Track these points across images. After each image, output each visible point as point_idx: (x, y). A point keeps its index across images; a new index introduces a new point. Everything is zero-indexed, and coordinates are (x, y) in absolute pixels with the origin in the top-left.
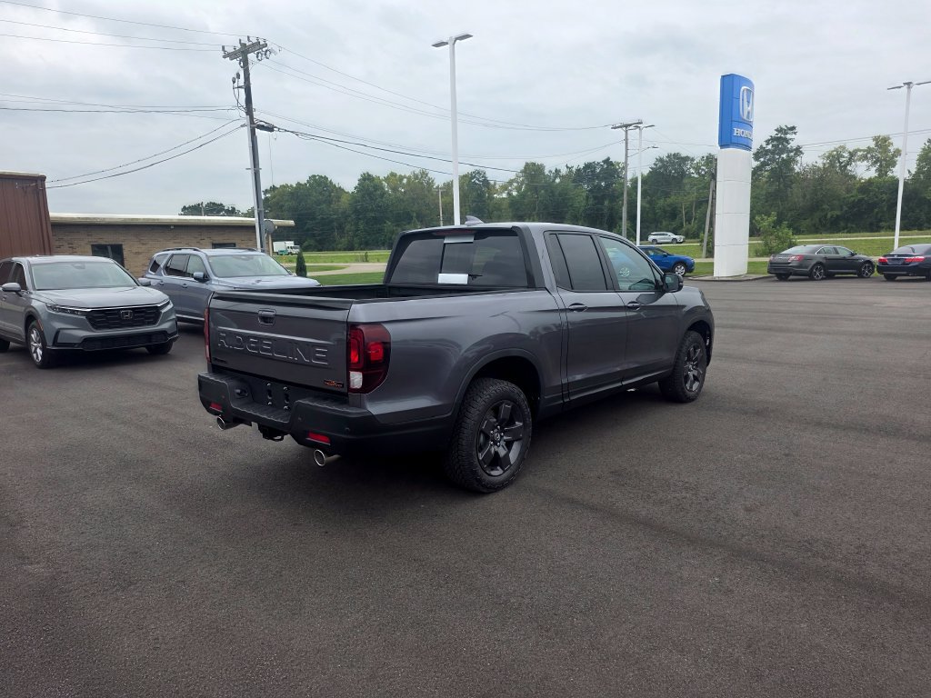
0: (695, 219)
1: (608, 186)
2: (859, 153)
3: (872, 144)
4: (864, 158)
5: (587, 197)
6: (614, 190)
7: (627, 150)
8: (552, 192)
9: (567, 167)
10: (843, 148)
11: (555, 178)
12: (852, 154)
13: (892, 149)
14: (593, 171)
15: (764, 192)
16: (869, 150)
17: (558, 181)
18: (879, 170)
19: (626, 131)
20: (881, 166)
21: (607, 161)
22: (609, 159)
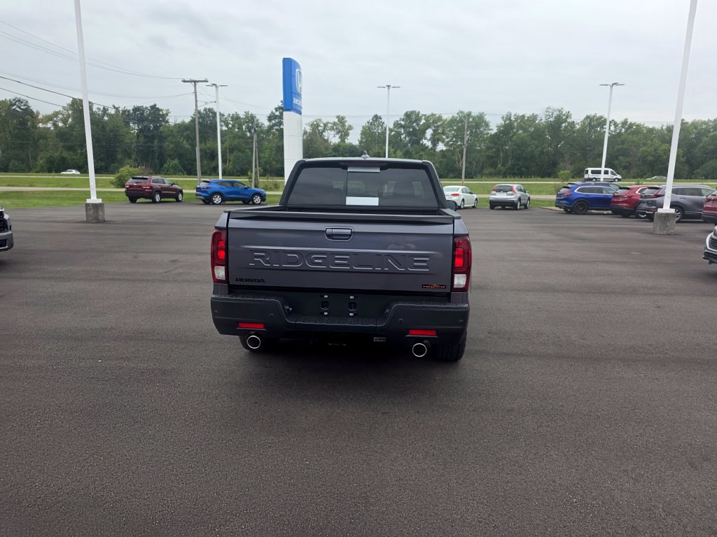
0: (229, 161)
1: (156, 128)
2: (330, 125)
3: (336, 120)
4: (332, 129)
5: (138, 135)
6: (161, 132)
7: (196, 101)
8: (103, 127)
9: (114, 107)
10: (320, 120)
11: (103, 116)
12: (325, 125)
13: (347, 124)
14: (142, 114)
15: (275, 145)
16: (334, 124)
17: (106, 118)
18: (340, 137)
19: (195, 86)
20: (341, 135)
21: (154, 107)
22: (155, 105)
